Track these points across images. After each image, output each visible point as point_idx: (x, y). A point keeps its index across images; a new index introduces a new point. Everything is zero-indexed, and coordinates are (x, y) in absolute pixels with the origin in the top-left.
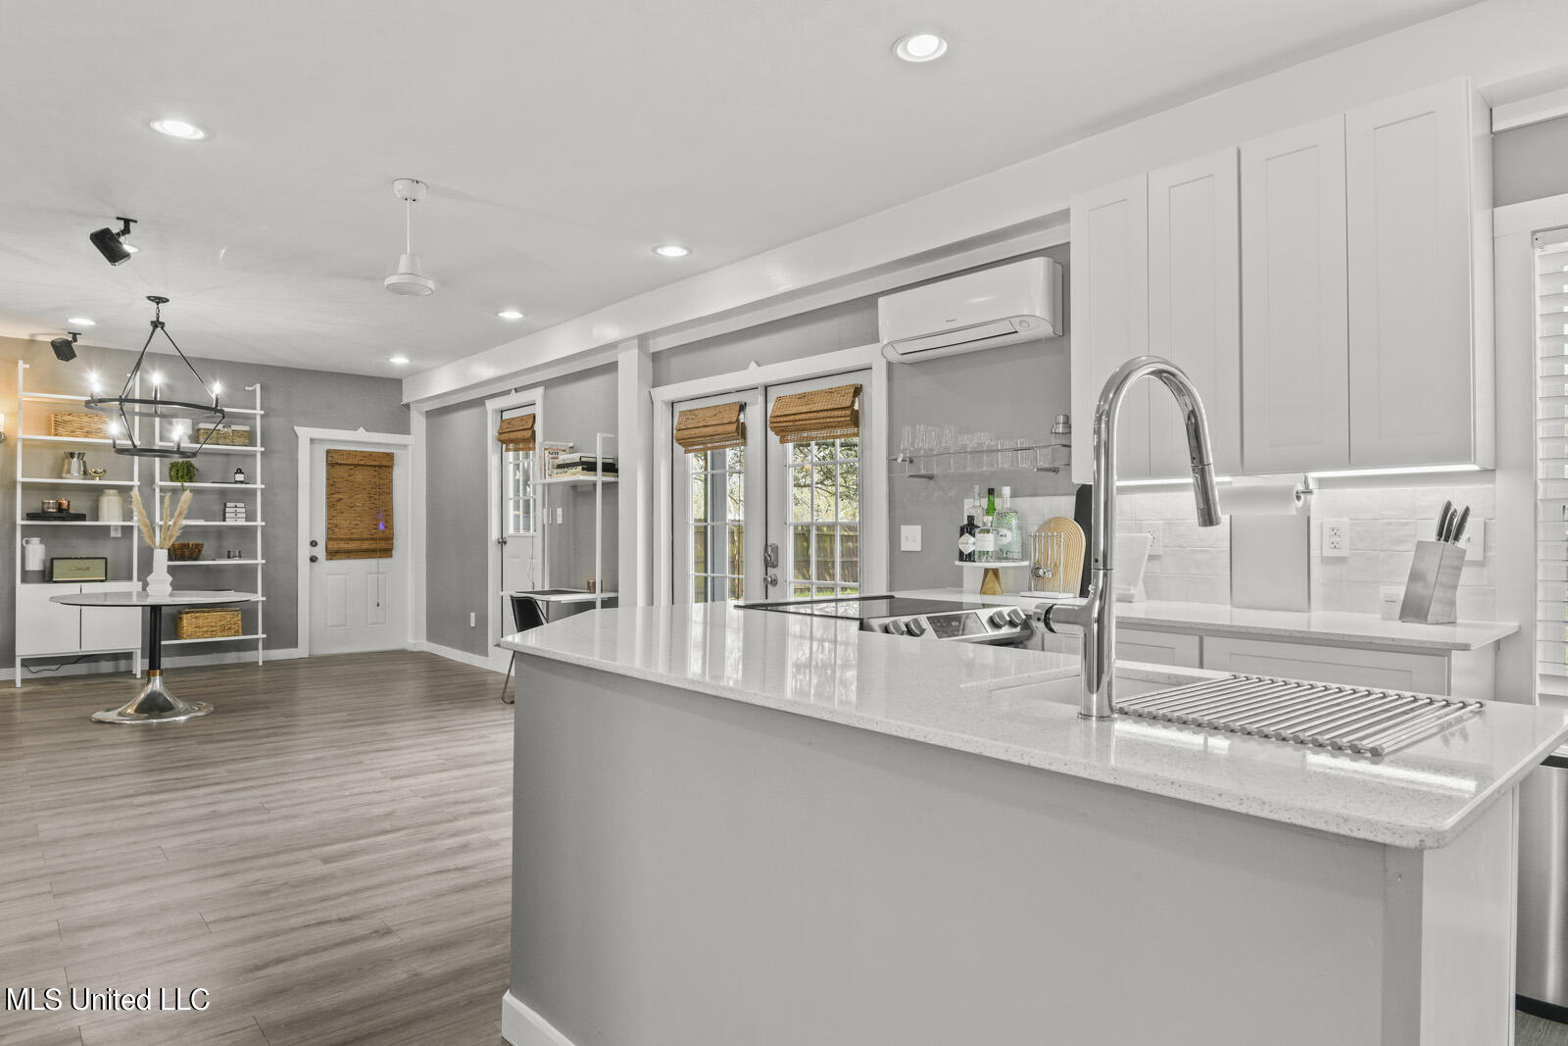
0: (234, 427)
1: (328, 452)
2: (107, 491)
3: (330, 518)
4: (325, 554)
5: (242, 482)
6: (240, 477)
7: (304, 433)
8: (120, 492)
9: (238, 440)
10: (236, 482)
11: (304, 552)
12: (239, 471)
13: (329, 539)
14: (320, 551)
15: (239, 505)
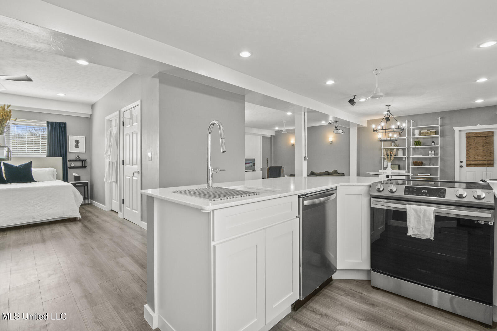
0: (430, 130)
1: (466, 133)
2: (400, 149)
3: (467, 154)
4: (465, 165)
5: (433, 145)
6: (433, 144)
7: (457, 129)
8: (402, 149)
9: (431, 134)
10: (432, 145)
11: (457, 164)
12: (433, 142)
13: (466, 161)
14: (464, 164)
15: (432, 151)
